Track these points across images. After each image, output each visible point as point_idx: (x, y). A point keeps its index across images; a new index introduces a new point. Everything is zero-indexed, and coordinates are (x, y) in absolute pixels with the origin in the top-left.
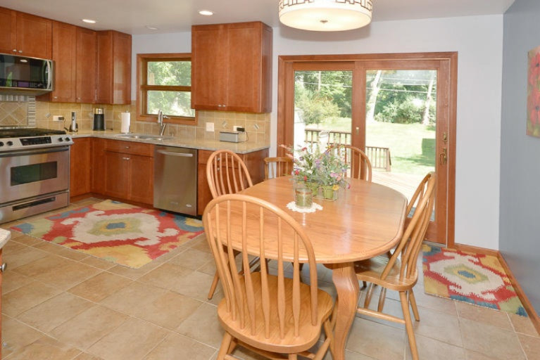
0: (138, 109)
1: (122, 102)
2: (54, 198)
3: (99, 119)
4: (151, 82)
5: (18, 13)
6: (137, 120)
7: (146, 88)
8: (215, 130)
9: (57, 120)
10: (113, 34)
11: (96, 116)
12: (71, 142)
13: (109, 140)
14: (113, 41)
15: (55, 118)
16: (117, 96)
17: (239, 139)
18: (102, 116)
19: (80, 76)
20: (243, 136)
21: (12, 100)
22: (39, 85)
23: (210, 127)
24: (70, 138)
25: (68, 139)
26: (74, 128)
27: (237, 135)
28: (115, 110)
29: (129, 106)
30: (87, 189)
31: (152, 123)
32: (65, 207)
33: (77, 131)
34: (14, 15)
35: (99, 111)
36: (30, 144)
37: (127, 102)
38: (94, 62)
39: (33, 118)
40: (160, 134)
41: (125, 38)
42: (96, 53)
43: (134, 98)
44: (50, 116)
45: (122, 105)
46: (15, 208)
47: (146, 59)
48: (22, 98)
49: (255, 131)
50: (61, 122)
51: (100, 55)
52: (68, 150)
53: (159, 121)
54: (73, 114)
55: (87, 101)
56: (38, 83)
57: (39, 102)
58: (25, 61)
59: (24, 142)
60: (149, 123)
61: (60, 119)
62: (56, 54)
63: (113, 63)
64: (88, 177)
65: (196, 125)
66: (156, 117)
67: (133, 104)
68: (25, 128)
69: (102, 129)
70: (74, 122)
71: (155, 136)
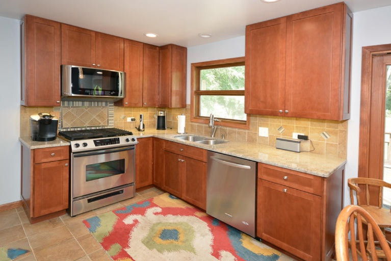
0: (192, 112)
1: (179, 106)
2: (122, 191)
3: (161, 120)
4: (203, 88)
5: (97, 33)
6: (191, 122)
7: (198, 93)
8: (270, 136)
9: (130, 121)
10: (172, 48)
11: (159, 117)
12: (136, 142)
13: (167, 141)
14: (172, 54)
15: (129, 120)
16: (175, 101)
17: (300, 148)
18: (164, 117)
19: (146, 85)
20: (306, 145)
21: (96, 105)
22: (112, 93)
23: (263, 132)
24: (135, 139)
25: (133, 140)
26: (141, 128)
27: (298, 144)
28: (174, 112)
29: (184, 109)
30: (150, 182)
31: (204, 125)
32: (132, 198)
33: (144, 131)
34: (94, 34)
35: (161, 114)
36: (102, 145)
37: (183, 106)
38: (157, 73)
39: (112, 120)
40: (211, 136)
41: (181, 51)
42: (159, 65)
43: (188, 102)
44: (125, 118)
45: (179, 108)
46: (89, 201)
47: (199, 67)
48: (104, 104)
49: (324, 140)
50: (133, 123)
51: (162, 67)
52: (133, 149)
53: (211, 124)
54: (141, 116)
55: (152, 105)
56: (111, 91)
57: (117, 107)
58: (101, 73)
59: (96, 143)
60: (200, 125)
61: (132, 120)
62: (127, 67)
63: (171, 72)
64: (150, 171)
65: (248, 129)
66: (207, 119)
67: (188, 107)
68: (106, 128)
69: (164, 128)
70: (142, 123)
71: (207, 137)
